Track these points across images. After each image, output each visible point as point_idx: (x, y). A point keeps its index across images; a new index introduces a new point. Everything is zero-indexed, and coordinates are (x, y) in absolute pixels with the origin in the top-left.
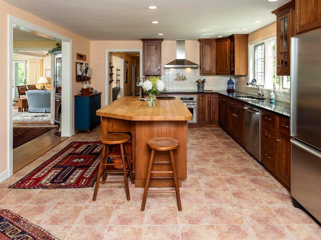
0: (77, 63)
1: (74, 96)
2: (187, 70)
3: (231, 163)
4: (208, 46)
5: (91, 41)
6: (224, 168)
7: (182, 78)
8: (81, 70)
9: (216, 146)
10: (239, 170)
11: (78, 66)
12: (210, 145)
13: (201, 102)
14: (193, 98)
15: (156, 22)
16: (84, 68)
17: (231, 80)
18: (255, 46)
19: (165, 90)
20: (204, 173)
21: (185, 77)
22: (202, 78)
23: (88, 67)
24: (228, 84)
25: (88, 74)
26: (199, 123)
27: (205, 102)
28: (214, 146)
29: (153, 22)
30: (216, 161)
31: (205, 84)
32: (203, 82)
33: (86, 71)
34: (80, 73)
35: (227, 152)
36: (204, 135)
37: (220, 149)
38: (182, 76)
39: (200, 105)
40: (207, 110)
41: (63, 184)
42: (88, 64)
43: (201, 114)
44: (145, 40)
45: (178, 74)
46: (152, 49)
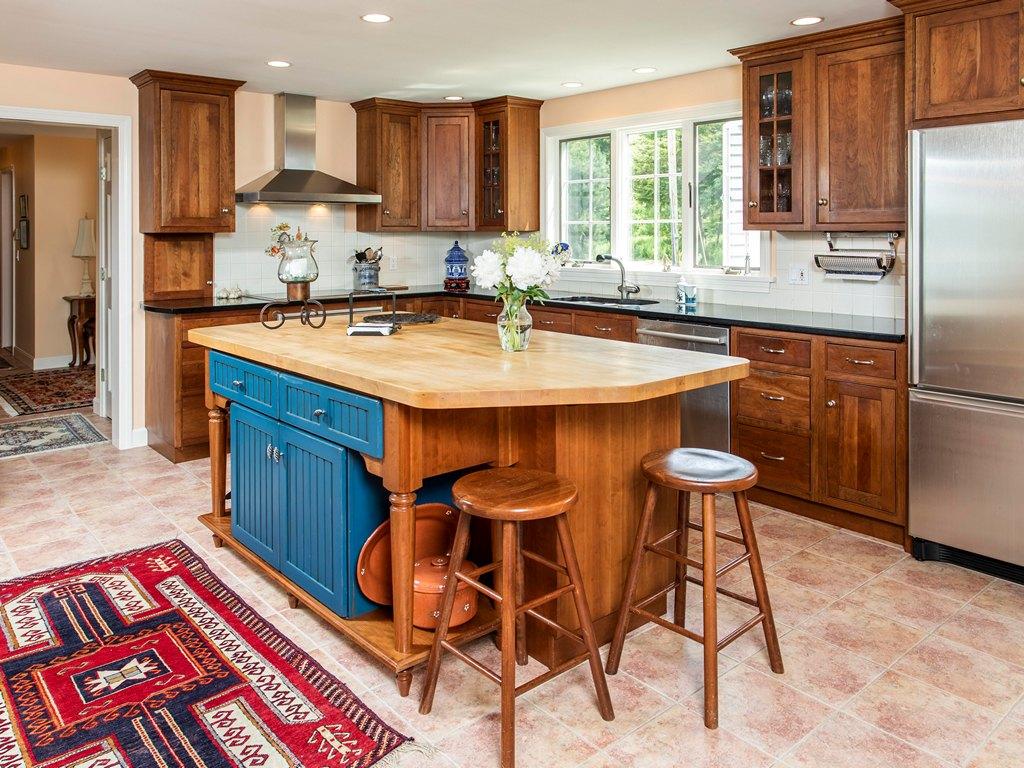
2: (313, 214)
4: (399, 126)
15: (381, 18)
17: (456, 248)
18: (561, 141)
24: (449, 261)
29: (369, 18)
44: (164, 78)
45: (281, 228)
46: (192, 120)
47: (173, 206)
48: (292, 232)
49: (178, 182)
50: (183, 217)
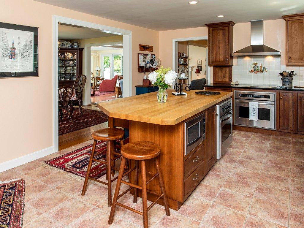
0: (139, 54)
1: (136, 87)
2: (267, 59)
3: (282, 198)
5: (159, 32)
6: (263, 202)
7: (261, 69)
8: (144, 61)
9: (281, 167)
10: (286, 214)
11: (141, 57)
12: (272, 163)
13: (281, 101)
14: (269, 96)
16: (149, 58)
19: (237, 84)
20: (225, 201)
21: (264, 68)
22: (289, 69)
23: (155, 58)
25: (154, 64)
26: (279, 130)
27: (288, 102)
28: (277, 166)
30: (260, 190)
31: (294, 77)
32: (291, 74)
33: (152, 62)
34: (142, 64)
35: (292, 180)
36: (276, 148)
37: (283, 172)
38: (261, 67)
39: (281, 106)
40: (291, 114)
41: (78, 170)
42: (155, 55)
43: (282, 118)
44: (210, 25)
45: (254, 64)
46: (218, 35)
47: (213, 58)
48: (259, 65)
49: (215, 52)
50: (216, 61)
